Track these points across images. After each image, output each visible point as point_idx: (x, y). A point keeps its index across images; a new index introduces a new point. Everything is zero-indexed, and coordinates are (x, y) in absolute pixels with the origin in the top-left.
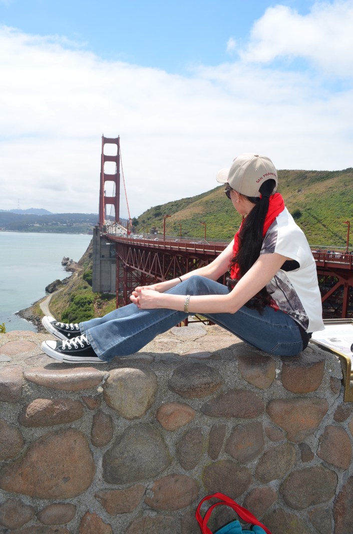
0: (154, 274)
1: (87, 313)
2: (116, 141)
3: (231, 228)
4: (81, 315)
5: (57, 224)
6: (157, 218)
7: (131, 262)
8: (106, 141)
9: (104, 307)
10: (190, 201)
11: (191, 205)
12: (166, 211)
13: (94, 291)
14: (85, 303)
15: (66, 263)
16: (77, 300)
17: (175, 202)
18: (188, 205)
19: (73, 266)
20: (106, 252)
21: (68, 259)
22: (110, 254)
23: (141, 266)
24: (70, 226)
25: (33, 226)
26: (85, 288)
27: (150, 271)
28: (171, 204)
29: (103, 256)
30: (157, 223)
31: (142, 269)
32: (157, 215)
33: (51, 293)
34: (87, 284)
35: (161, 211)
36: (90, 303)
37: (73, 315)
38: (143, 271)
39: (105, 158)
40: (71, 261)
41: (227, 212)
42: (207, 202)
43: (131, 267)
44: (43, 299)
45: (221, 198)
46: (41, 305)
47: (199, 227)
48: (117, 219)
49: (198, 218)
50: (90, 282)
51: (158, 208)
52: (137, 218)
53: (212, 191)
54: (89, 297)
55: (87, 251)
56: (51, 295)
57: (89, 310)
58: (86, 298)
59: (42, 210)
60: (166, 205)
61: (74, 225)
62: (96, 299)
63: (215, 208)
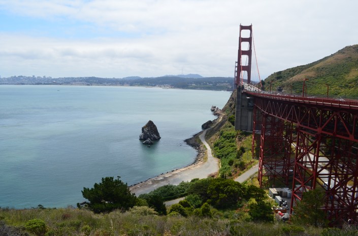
0: (290, 120)
1: (232, 144)
2: (250, 28)
3: (337, 88)
4: (228, 145)
5: (206, 84)
6: (279, 80)
7: (270, 110)
8: (242, 28)
9: (243, 140)
10: (304, 68)
11: (305, 71)
12: (285, 75)
13: (236, 129)
14: (230, 137)
15: (214, 110)
16: (225, 135)
17: (292, 69)
18: (302, 71)
19: (218, 112)
20: (245, 104)
21: (215, 107)
22: (248, 104)
23: (279, 113)
24: (215, 85)
25: (191, 85)
26: (230, 127)
27: (287, 118)
28: (289, 70)
29: (243, 106)
30: (278, 83)
31: (280, 116)
32: (278, 78)
33: (206, 129)
34: (231, 124)
35: (282, 75)
36: (233, 137)
37: (222, 145)
38: (281, 118)
39: (242, 40)
40: (217, 109)
41: (334, 75)
42: (318, 69)
43: (270, 114)
44: (201, 133)
45: (329, 65)
46: (200, 136)
47: (311, 86)
48: (249, 81)
49: (311, 80)
50: (233, 124)
51: (280, 73)
52: (264, 80)
53: (321, 61)
54: (233, 133)
55: (228, 102)
56: (206, 130)
57: (233, 142)
58: (231, 134)
59: (197, 75)
60: (285, 71)
61: (218, 85)
62: (237, 134)
63: (324, 73)
